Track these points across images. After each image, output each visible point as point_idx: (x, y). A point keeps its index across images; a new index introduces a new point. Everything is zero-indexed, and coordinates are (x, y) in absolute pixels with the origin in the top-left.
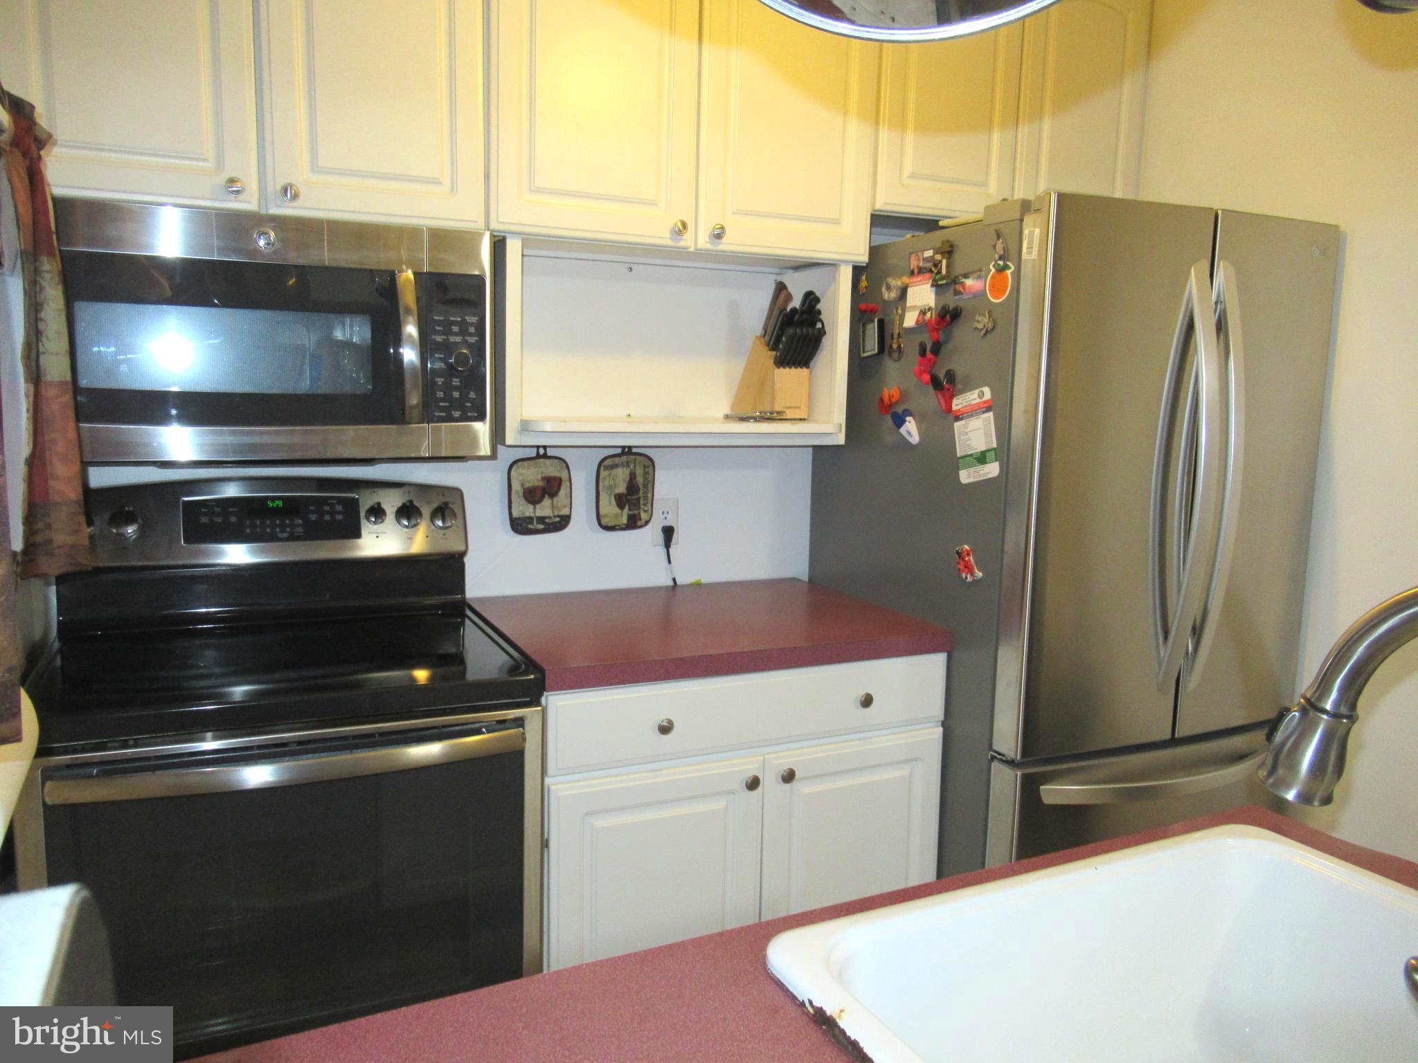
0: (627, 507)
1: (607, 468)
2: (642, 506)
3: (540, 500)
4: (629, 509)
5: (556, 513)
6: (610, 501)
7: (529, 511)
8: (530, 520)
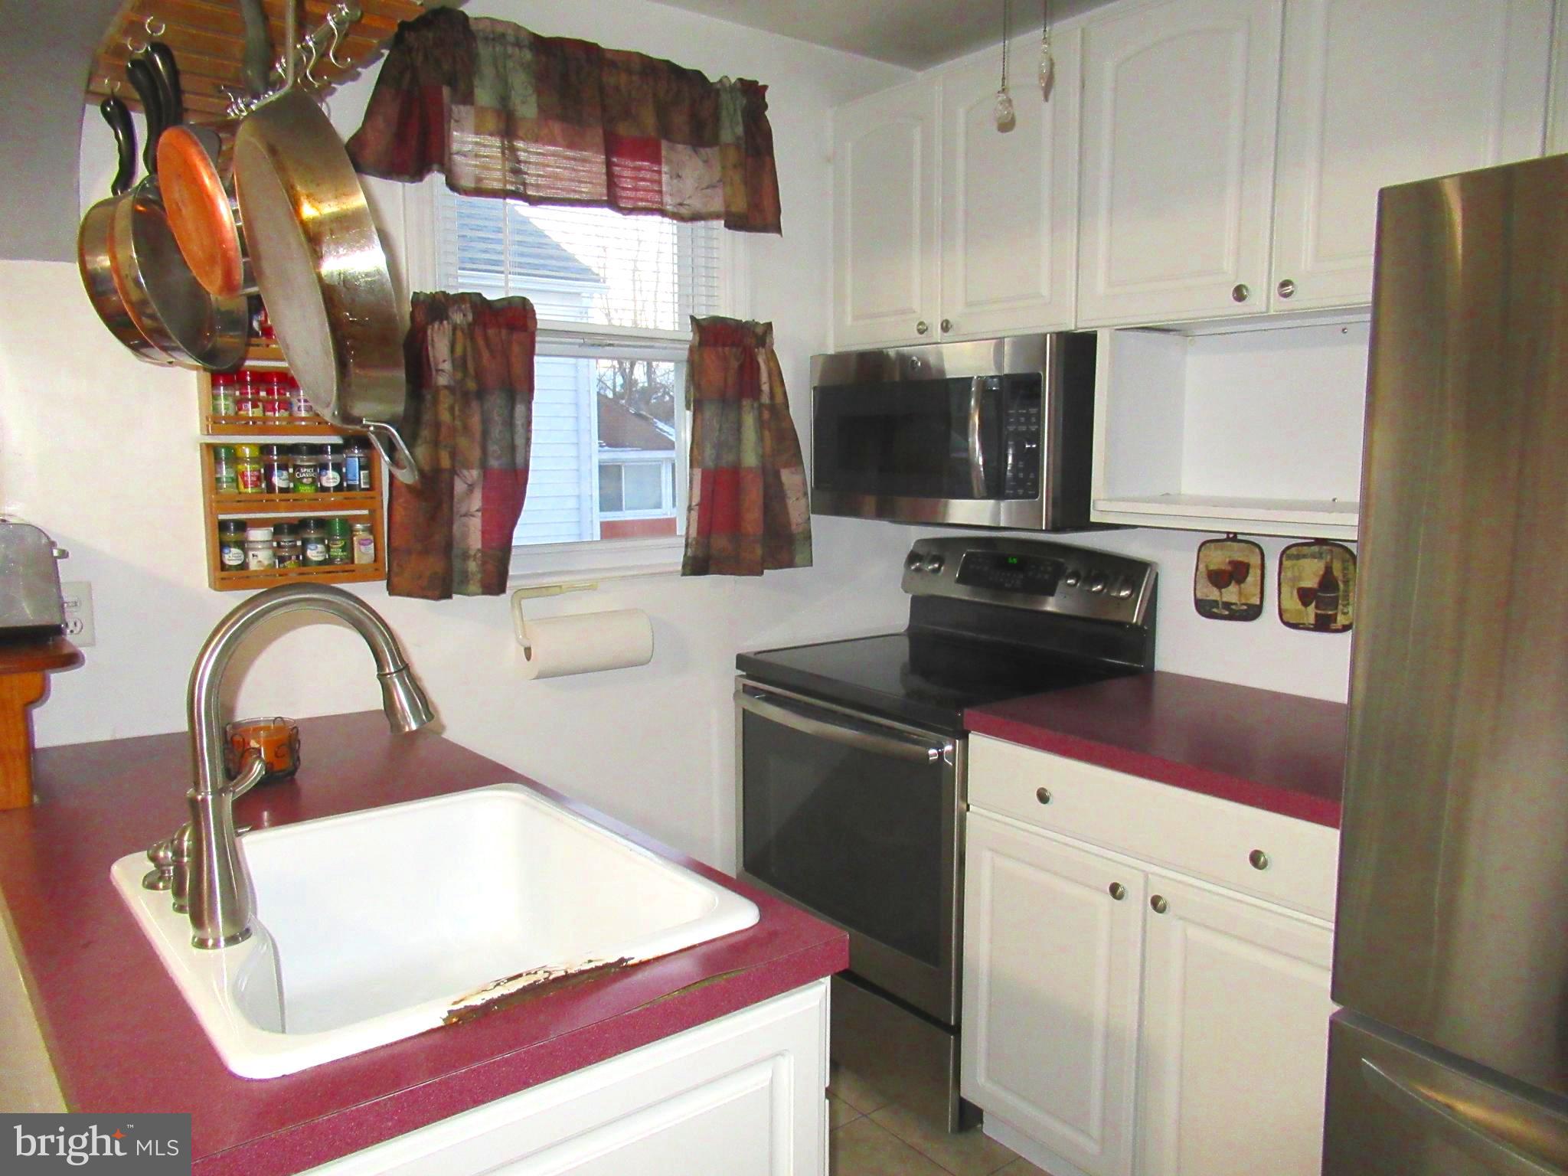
0: (1313, 604)
1: (1289, 558)
2: (1340, 607)
3: (1227, 585)
4: (1317, 607)
5: (1243, 601)
6: (1292, 593)
7: (1213, 594)
8: (1215, 603)
